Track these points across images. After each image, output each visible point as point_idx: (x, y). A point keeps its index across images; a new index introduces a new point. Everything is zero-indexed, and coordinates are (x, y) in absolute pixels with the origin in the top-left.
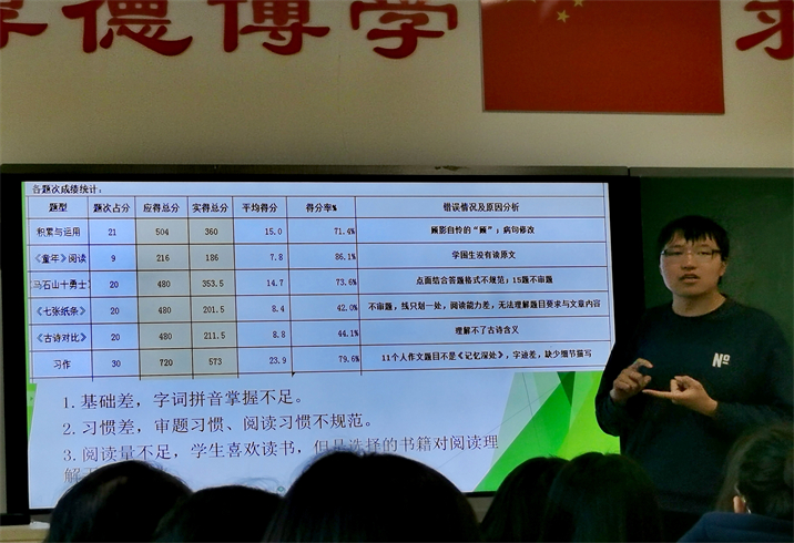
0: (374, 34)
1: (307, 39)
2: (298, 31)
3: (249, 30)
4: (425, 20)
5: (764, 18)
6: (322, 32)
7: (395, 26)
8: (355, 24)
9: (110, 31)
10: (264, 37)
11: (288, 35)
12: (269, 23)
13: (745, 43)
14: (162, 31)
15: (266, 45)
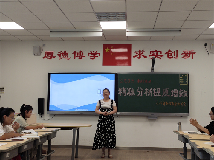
0: (90, 57)
1: (83, 57)
2: (82, 56)
3: (77, 56)
4: (96, 55)
5: (137, 53)
6: (85, 56)
7: (93, 56)
8: (88, 56)
9: (62, 57)
10: (78, 57)
11: (81, 57)
12: (79, 56)
13: (134, 57)
14: (67, 57)
15: (79, 58)
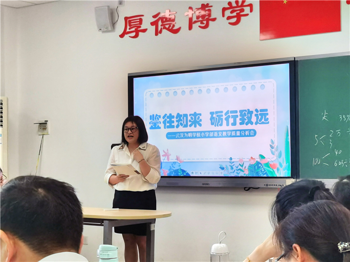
0: (229, 18)
1: (210, 22)
2: (208, 20)
3: (195, 22)
4: (243, 10)
6: (214, 20)
7: (235, 14)
8: (223, 16)
9: (161, 28)
10: (199, 24)
11: (205, 22)
12: (200, 19)
14: (174, 26)
